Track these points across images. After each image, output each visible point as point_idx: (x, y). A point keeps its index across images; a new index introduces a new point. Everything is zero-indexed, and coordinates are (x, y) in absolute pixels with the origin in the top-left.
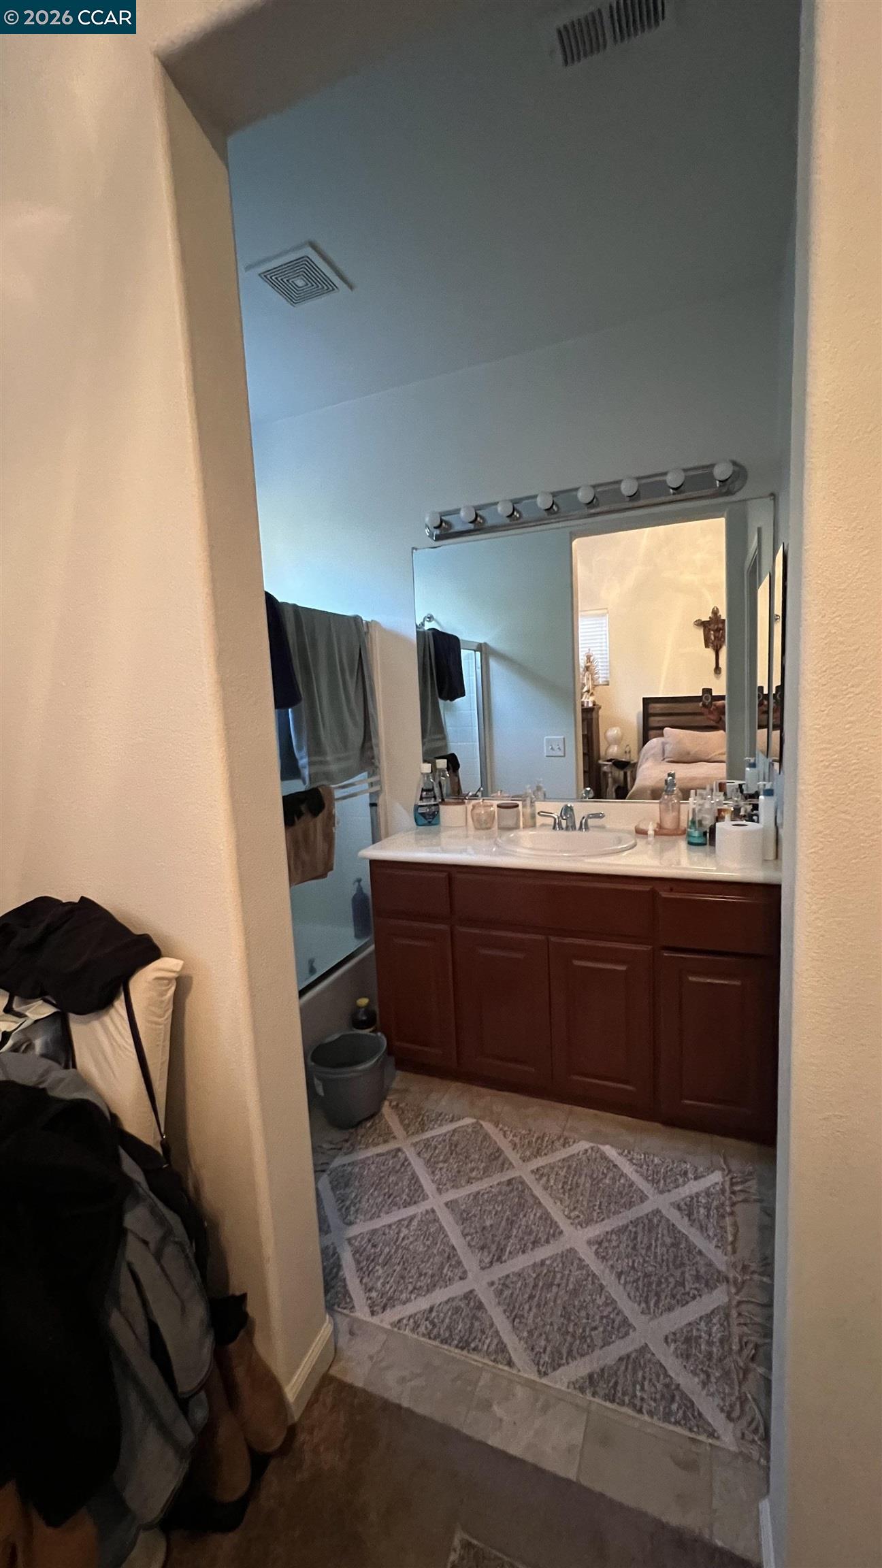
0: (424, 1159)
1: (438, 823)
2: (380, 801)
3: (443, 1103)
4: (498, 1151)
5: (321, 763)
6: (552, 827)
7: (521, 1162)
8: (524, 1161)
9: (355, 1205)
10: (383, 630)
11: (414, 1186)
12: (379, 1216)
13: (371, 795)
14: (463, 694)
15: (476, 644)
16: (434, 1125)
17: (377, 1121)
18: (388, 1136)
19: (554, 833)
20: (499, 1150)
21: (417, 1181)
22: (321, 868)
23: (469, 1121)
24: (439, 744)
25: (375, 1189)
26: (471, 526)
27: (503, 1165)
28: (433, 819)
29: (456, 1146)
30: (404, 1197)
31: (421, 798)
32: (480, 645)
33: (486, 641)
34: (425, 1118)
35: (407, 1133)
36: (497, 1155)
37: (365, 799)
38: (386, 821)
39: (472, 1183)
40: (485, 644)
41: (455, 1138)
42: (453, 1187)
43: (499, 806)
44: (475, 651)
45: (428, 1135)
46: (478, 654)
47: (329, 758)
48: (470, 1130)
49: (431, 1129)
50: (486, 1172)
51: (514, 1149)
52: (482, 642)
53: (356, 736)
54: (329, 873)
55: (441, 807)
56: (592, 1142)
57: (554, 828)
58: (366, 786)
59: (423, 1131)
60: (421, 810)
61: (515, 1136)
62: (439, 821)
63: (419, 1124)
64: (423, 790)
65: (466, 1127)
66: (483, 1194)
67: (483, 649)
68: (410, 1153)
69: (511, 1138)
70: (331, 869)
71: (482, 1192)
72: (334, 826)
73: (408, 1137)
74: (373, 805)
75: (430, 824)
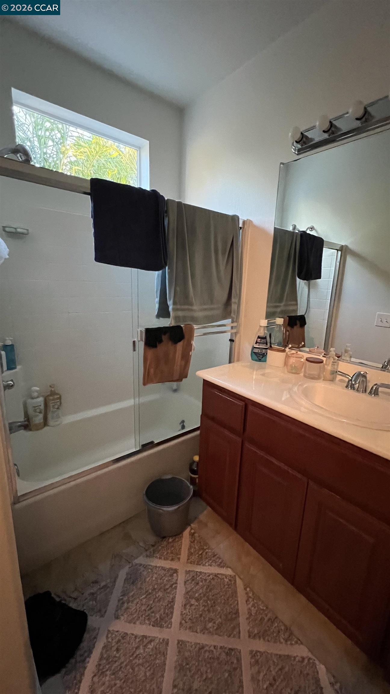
0: (186, 588)
1: (265, 361)
2: (237, 340)
3: (222, 546)
4: (235, 614)
5: (189, 310)
6: (345, 385)
7: (247, 635)
8: (249, 636)
9: (128, 603)
10: (255, 227)
11: (168, 610)
12: (135, 623)
13: (232, 334)
14: (320, 278)
15: (340, 246)
16: (206, 563)
17: (177, 539)
18: (175, 557)
19: (346, 391)
20: (237, 613)
21: (172, 607)
22: (176, 376)
23: (229, 572)
24: (291, 308)
25: (146, 597)
26: (326, 136)
27: (234, 628)
28: (262, 357)
29: (210, 591)
30: (158, 616)
31: (256, 343)
32: (342, 247)
33: (346, 244)
34: (204, 553)
35: (188, 559)
36: (234, 616)
37: (228, 336)
38: (239, 353)
39: (204, 633)
40: (346, 246)
41: (213, 583)
42: (190, 628)
43: (307, 360)
44: (338, 250)
45: (199, 569)
46: (340, 253)
47: (195, 307)
48: (226, 580)
49: (203, 565)
50: (218, 630)
51: (247, 619)
52: (344, 244)
53: (221, 295)
54: (184, 380)
55: (269, 351)
56: (312, 653)
57: (347, 387)
58: (228, 328)
59: (198, 564)
60: (256, 351)
61: (253, 605)
62: (266, 360)
63: (198, 556)
64: (259, 337)
65: (224, 577)
66: (206, 651)
67: (344, 250)
68: (181, 578)
69: (250, 606)
70: (186, 377)
71: (207, 648)
72: (191, 351)
73: (187, 563)
74: (231, 340)
75: (260, 360)
